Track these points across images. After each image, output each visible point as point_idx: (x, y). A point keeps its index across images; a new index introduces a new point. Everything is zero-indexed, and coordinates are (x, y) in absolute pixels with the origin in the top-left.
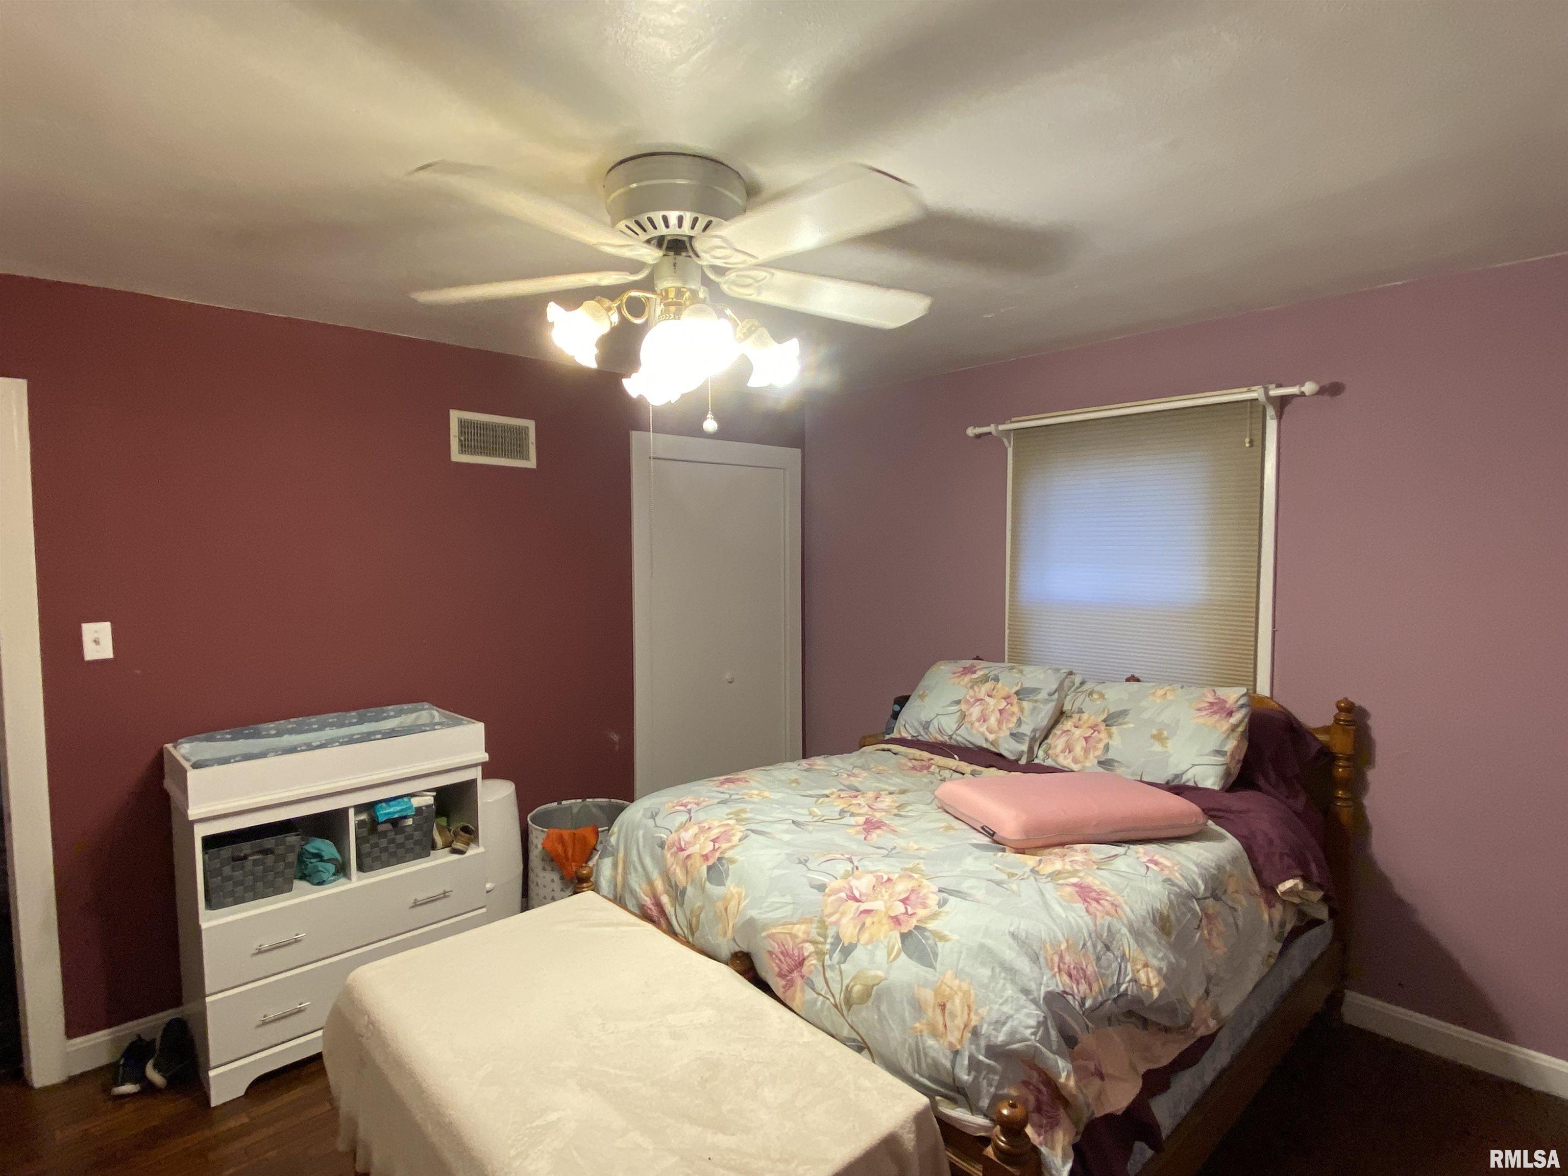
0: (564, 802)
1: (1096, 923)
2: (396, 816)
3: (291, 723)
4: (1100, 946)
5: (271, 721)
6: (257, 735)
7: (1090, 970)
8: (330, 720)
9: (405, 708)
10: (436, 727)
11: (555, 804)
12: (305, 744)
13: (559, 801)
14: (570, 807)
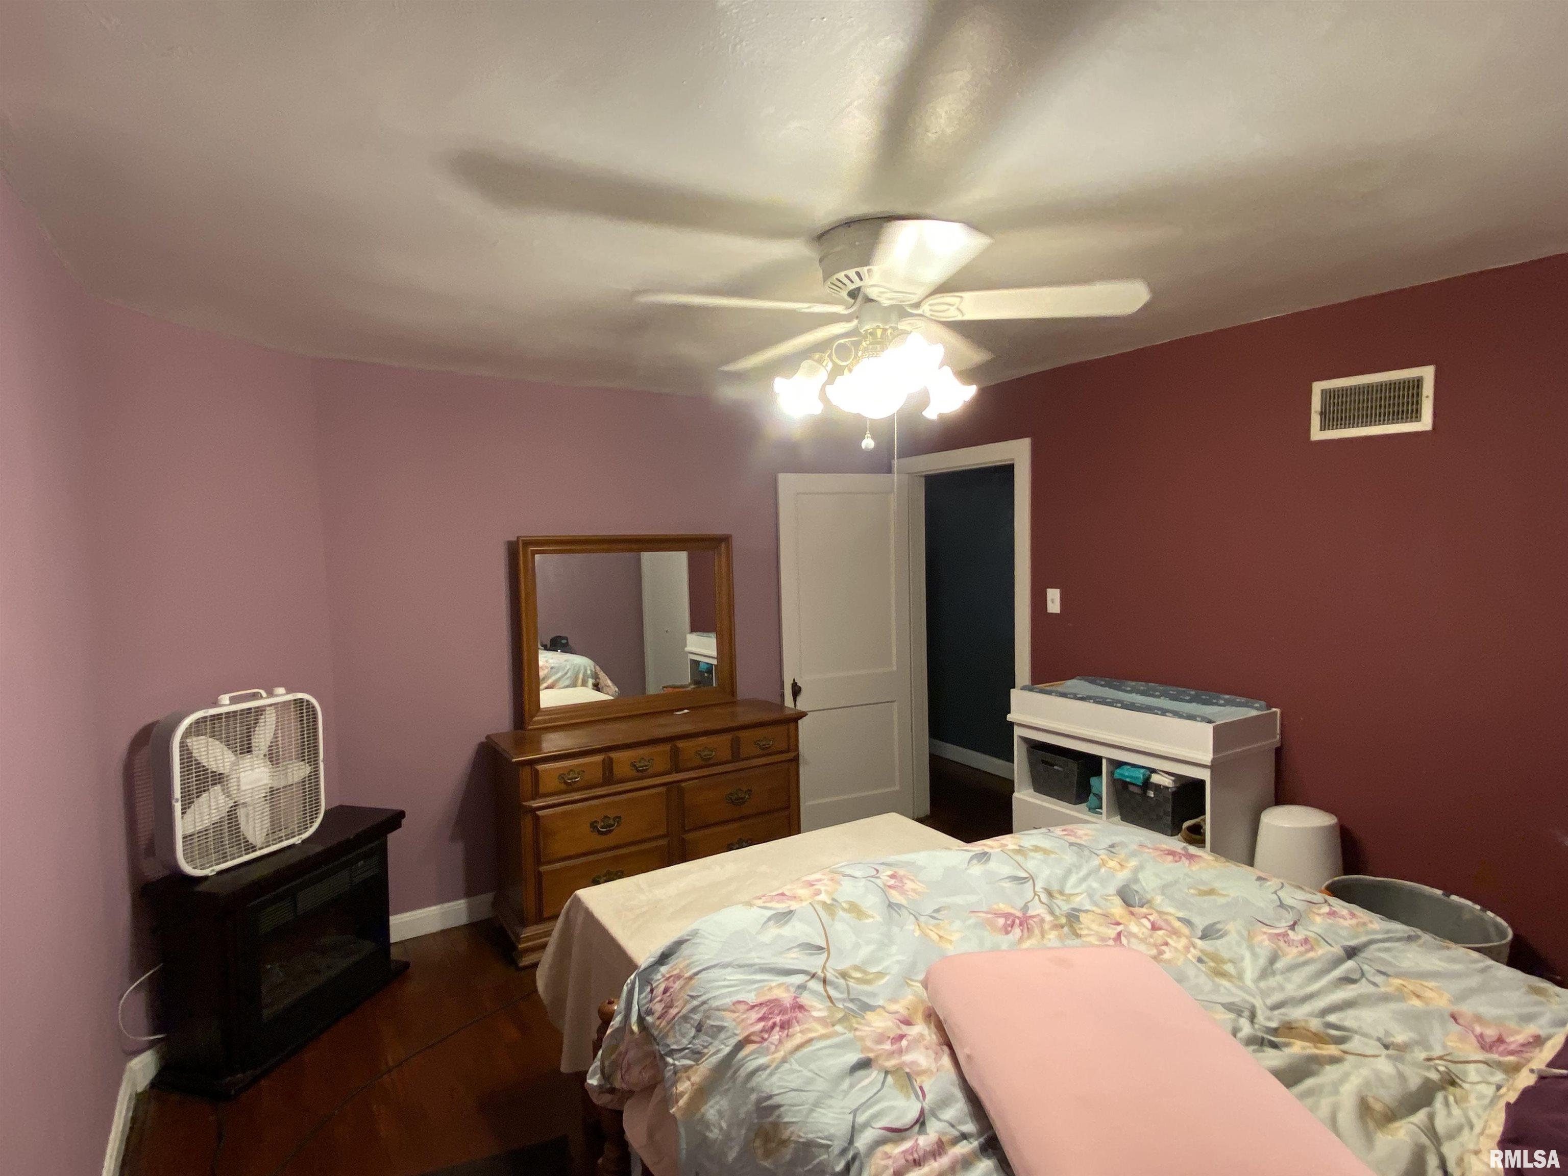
0: (1454, 898)
1: (724, 1010)
2: (1128, 780)
3: (1142, 686)
4: (697, 1017)
5: (1133, 680)
6: (1118, 688)
7: (673, 1011)
8: (1171, 692)
9: (1238, 700)
10: (1167, 714)
11: (1439, 892)
12: (1102, 698)
13: (1448, 892)
14: (1461, 907)
